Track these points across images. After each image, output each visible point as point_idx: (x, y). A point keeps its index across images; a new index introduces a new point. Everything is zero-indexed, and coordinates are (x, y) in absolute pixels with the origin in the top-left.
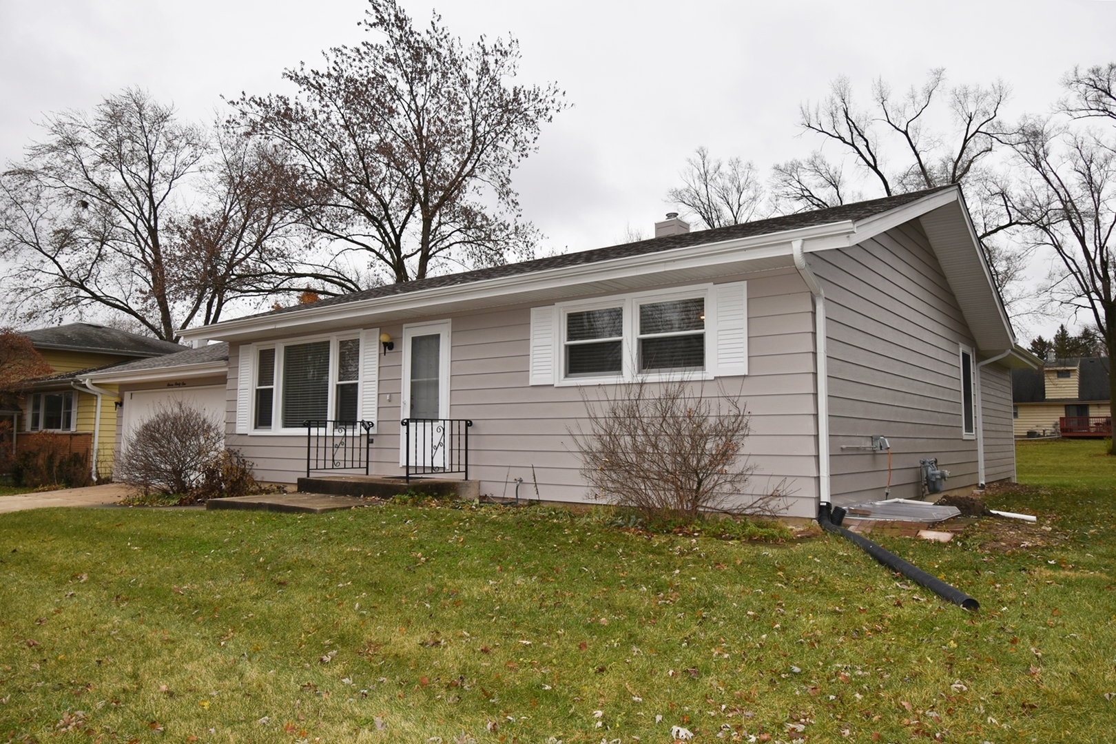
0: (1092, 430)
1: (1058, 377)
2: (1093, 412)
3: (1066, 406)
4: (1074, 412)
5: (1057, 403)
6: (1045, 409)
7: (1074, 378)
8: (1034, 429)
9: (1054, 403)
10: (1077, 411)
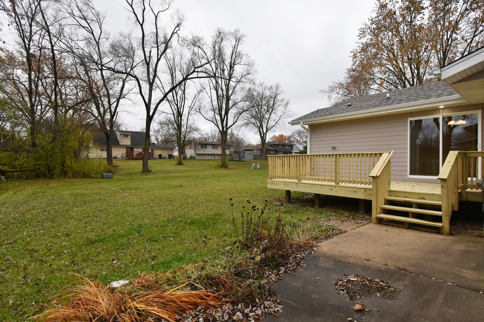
0: (134, 156)
1: (125, 137)
2: (135, 150)
3: (127, 148)
4: (129, 150)
5: (124, 146)
6: (119, 148)
7: (130, 138)
8: (115, 156)
9: (123, 146)
10: (130, 150)
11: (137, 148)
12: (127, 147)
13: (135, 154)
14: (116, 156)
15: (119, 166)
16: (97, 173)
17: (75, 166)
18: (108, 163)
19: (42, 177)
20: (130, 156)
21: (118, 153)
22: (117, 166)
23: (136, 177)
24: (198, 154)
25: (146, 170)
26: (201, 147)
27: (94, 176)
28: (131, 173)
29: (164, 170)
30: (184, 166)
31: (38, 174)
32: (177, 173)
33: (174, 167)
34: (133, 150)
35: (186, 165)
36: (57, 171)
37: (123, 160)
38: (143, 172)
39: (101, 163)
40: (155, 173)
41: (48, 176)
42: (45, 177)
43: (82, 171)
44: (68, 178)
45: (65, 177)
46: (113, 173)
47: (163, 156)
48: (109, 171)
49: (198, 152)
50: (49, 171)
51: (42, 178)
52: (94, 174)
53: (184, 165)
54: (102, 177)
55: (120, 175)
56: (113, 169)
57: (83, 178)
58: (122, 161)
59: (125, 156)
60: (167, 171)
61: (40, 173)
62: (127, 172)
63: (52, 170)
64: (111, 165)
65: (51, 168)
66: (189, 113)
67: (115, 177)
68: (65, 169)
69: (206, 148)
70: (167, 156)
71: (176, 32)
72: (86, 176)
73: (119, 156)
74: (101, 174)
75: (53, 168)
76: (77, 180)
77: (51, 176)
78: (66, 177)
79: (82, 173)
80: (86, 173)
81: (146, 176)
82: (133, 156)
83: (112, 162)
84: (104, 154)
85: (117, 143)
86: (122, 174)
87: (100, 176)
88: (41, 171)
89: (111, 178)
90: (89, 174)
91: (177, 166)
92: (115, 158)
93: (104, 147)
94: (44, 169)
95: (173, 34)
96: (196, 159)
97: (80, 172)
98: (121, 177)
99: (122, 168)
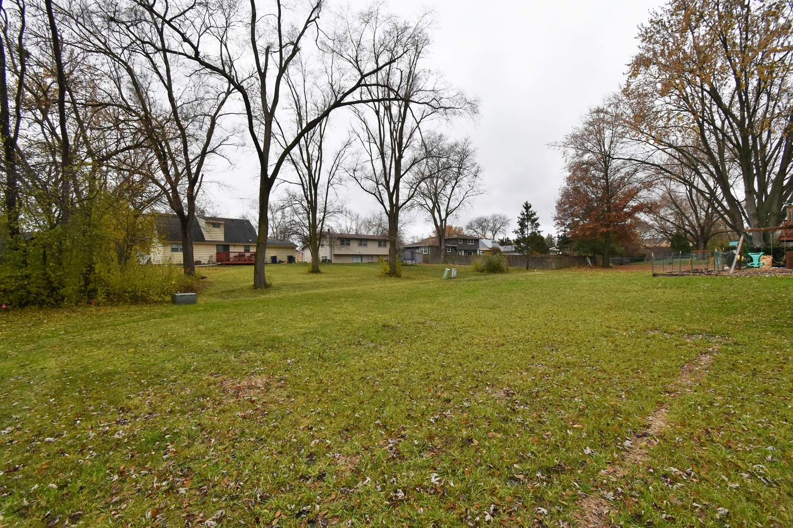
1: (213, 227)
2: (232, 249)
3: (218, 246)
4: (221, 249)
5: (212, 243)
6: (204, 247)
7: (222, 228)
8: (198, 259)
9: (210, 243)
10: (223, 249)
11: (235, 246)
12: (218, 244)
13: (232, 255)
14: (200, 259)
15: (206, 277)
16: (164, 293)
17: (115, 278)
18: (185, 272)
19: (34, 304)
20: (223, 259)
21: (203, 254)
22: (203, 278)
23: (243, 298)
24: (336, 255)
25: (261, 284)
26: (342, 244)
27: (156, 298)
28: (233, 291)
29: (291, 282)
30: (323, 275)
31: (23, 299)
32: (318, 288)
33: (306, 276)
34: (228, 249)
35: (327, 273)
36: (70, 291)
37: (212, 266)
38: (256, 288)
39: (171, 272)
40: (278, 288)
41: (49, 302)
42: (41, 304)
43: (130, 289)
44: (98, 304)
45: (89, 303)
46: (195, 292)
47: (278, 260)
48: (189, 287)
49: (337, 252)
50: (52, 292)
51: (33, 307)
52: (157, 294)
53: (323, 273)
54: (174, 301)
55: (211, 295)
56: (196, 283)
57: (132, 304)
58: (211, 268)
59: (214, 259)
60: (298, 284)
61: (26, 297)
62: (223, 289)
63: (59, 289)
64: (193, 275)
65: (55, 285)
66: (329, 182)
67: (202, 300)
68: (91, 286)
69: (349, 244)
70: (285, 259)
71: (314, 20)
72: (138, 299)
73: (205, 260)
74: (171, 294)
75: (60, 284)
76: (116, 310)
77: (56, 301)
78: (91, 303)
79: (129, 292)
80: (139, 294)
81: (263, 297)
82: (229, 260)
83: (194, 270)
84: (179, 257)
85: (200, 239)
86: (216, 294)
87: (168, 298)
88: (29, 292)
89: (193, 301)
90: (145, 294)
91: (311, 275)
92: (199, 263)
93: (177, 244)
94: (38, 287)
95: (308, 22)
96: (334, 264)
97: (125, 292)
98: (213, 300)
99: (212, 280)
